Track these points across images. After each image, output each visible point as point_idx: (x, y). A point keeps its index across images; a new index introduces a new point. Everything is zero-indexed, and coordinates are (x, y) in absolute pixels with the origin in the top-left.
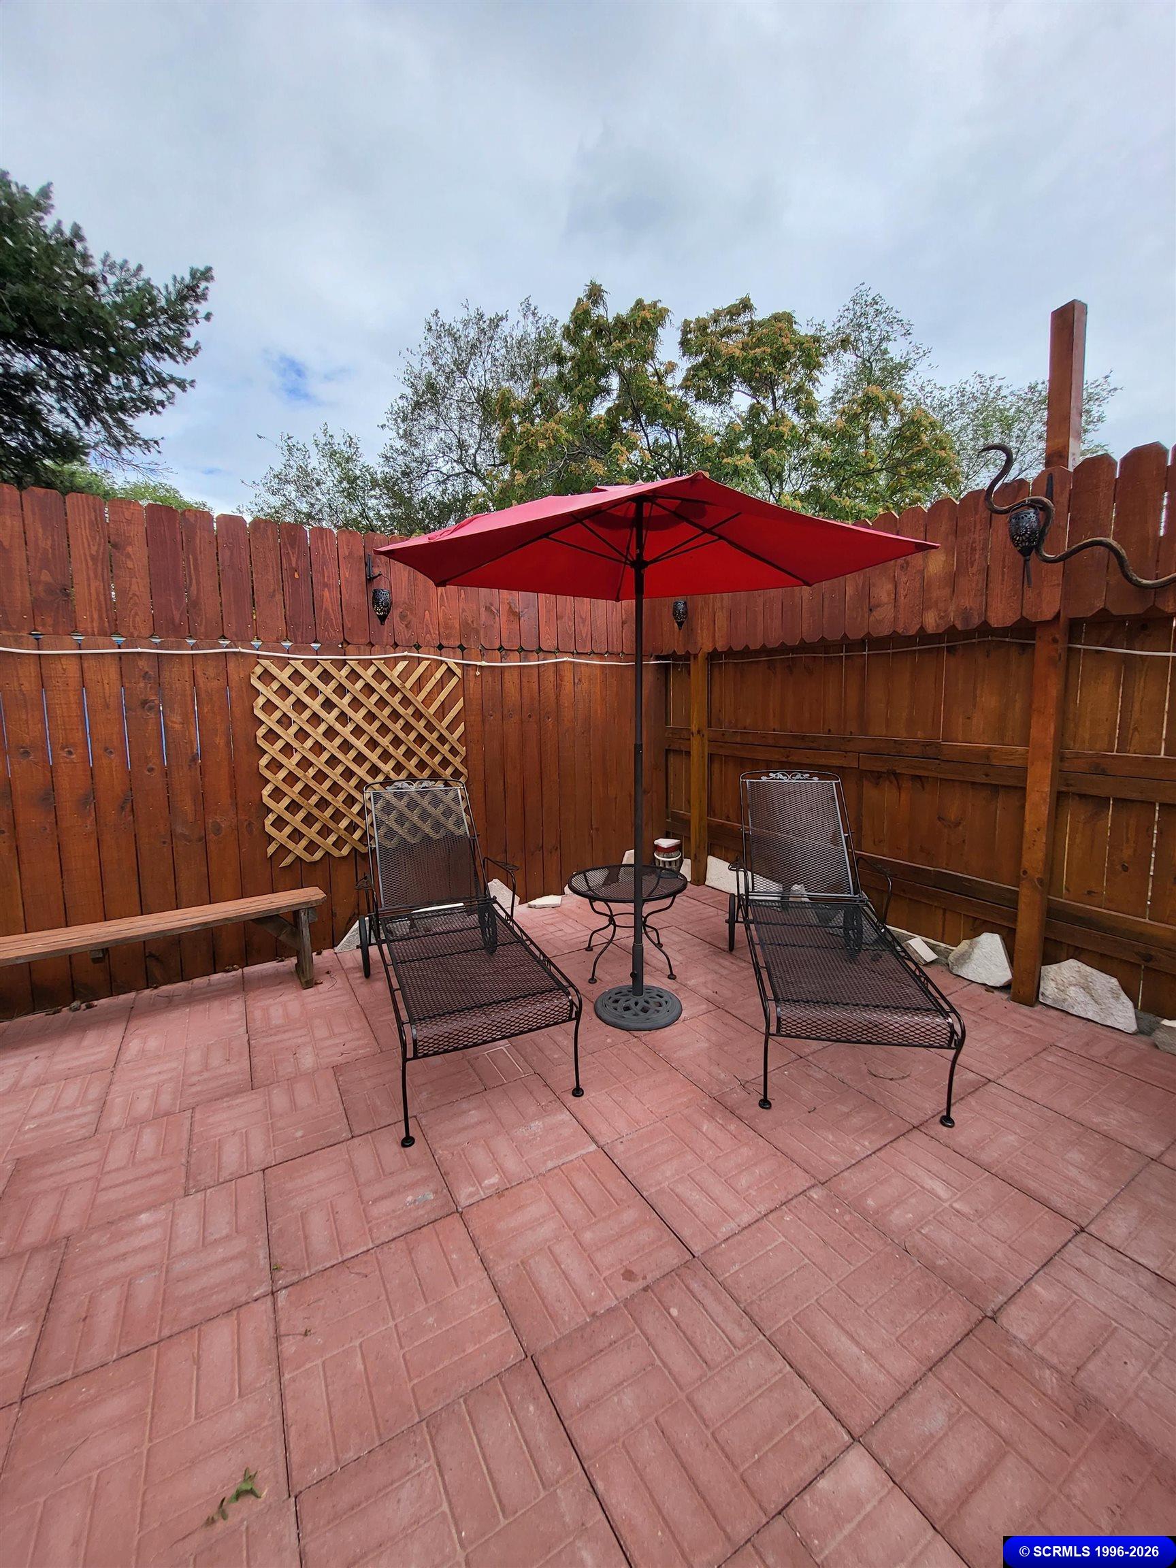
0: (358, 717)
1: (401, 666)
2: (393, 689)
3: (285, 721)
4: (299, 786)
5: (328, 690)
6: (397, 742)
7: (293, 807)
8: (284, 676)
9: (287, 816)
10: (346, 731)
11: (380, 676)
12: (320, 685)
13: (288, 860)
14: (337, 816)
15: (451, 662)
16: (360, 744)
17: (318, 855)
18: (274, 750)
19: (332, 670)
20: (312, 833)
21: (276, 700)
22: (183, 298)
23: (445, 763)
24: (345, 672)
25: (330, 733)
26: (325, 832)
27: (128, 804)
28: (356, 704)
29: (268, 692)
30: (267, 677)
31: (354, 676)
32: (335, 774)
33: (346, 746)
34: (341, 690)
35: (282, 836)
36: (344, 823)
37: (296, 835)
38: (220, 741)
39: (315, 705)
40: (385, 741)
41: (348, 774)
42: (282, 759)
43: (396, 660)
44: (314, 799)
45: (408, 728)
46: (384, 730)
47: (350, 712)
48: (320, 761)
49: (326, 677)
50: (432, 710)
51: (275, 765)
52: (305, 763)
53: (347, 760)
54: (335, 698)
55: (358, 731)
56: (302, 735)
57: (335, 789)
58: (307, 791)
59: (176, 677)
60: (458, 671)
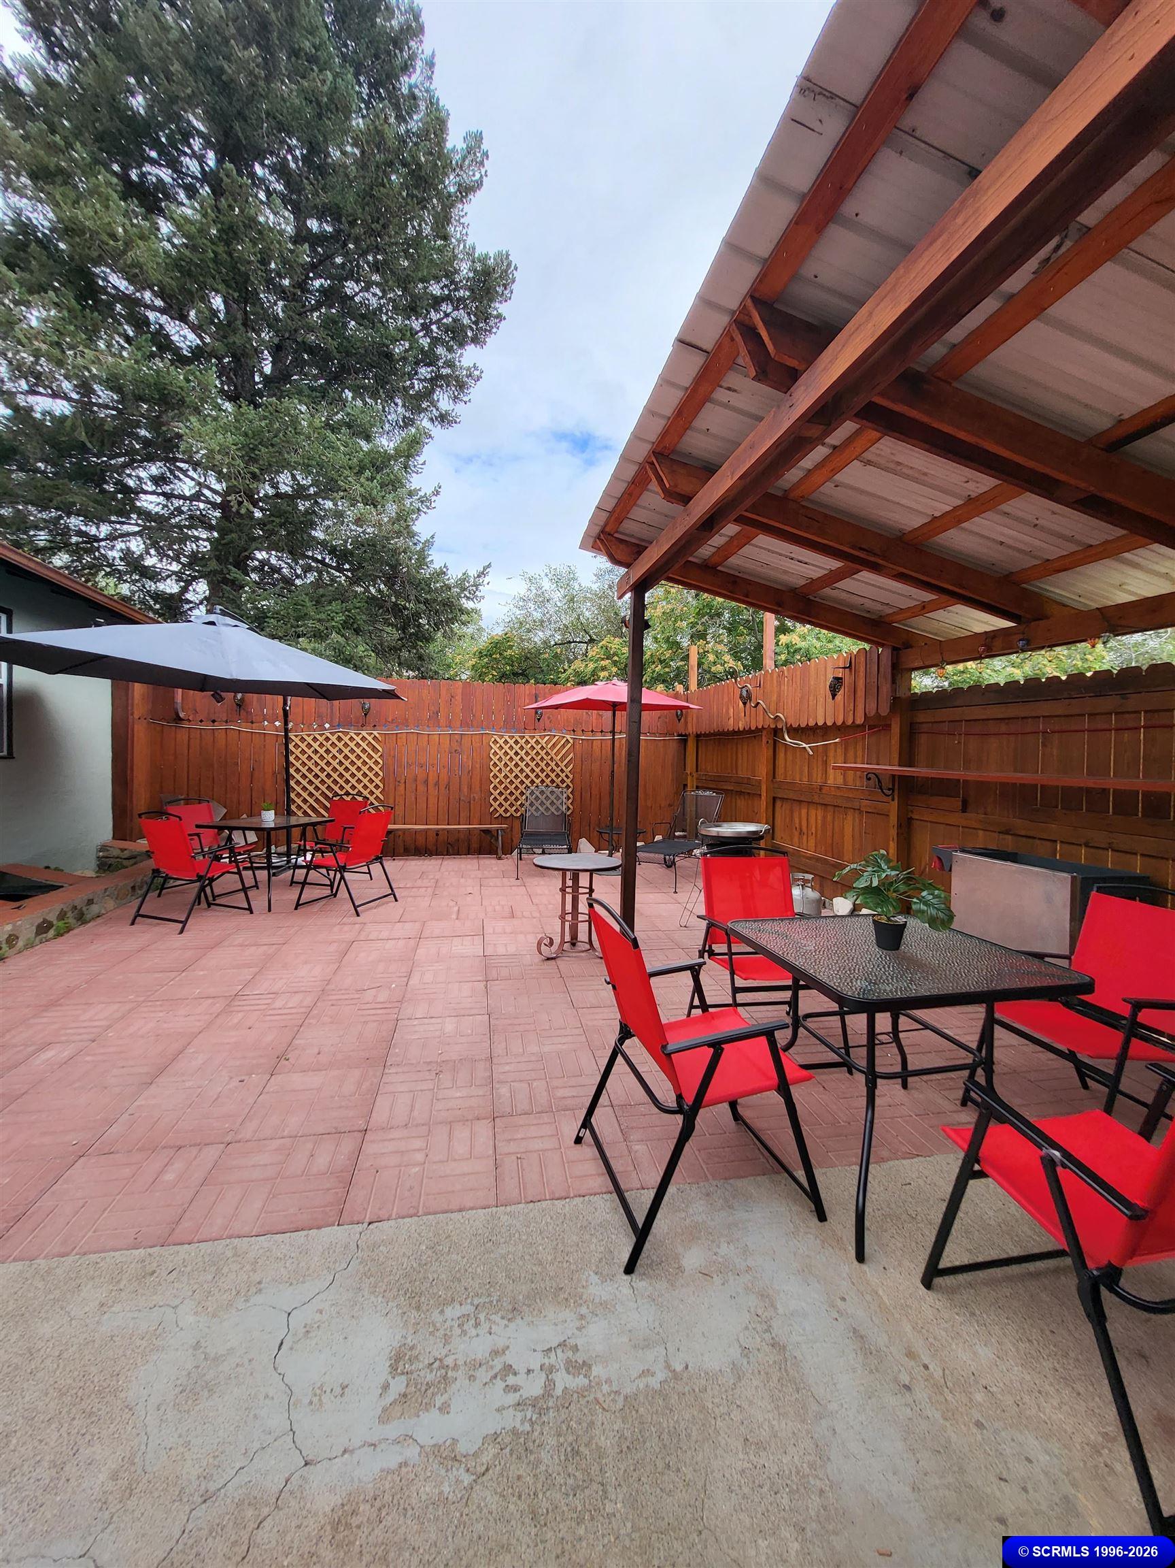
0: (528, 759)
1: (547, 738)
2: (542, 748)
3: (500, 759)
4: (503, 786)
5: (517, 748)
6: (542, 771)
7: (501, 794)
8: (501, 742)
9: (498, 797)
10: (522, 765)
11: (537, 742)
12: (514, 745)
13: (497, 815)
14: (517, 799)
15: (568, 737)
16: (527, 770)
17: (508, 814)
18: (495, 770)
19: (519, 740)
20: (506, 805)
21: (498, 751)
22: (479, 576)
23: (563, 781)
24: (524, 740)
25: (517, 765)
26: (512, 805)
27: (448, 786)
28: (527, 754)
29: (495, 748)
30: (496, 742)
31: (527, 742)
32: (517, 782)
33: (522, 771)
34: (522, 748)
35: (496, 805)
36: (519, 803)
37: (501, 805)
38: (478, 766)
39: (512, 753)
40: (537, 770)
41: (522, 782)
42: (498, 774)
43: (545, 736)
44: (508, 791)
45: (547, 765)
46: (537, 765)
47: (524, 757)
48: (512, 776)
49: (516, 742)
50: (559, 757)
51: (495, 777)
52: (506, 777)
53: (522, 777)
54: (519, 751)
55: (527, 765)
56: (506, 765)
57: (517, 788)
58: (506, 788)
59: (466, 741)
60: (571, 741)
